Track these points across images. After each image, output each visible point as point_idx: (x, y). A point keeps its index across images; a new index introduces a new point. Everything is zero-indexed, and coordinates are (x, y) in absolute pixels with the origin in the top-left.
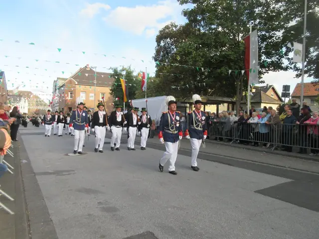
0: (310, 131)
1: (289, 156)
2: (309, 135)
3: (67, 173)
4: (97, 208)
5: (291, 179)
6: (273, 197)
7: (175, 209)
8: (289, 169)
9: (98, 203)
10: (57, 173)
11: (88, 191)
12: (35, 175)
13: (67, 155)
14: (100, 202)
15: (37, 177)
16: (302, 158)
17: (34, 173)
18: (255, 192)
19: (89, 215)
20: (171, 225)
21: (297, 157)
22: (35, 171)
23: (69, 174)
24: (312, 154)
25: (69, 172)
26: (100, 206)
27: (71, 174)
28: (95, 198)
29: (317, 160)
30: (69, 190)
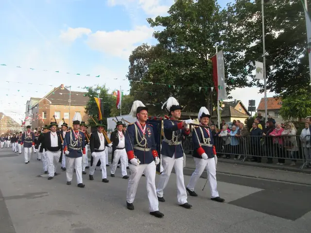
0: (276, 141)
2: (275, 144)
3: (39, 195)
4: (70, 230)
5: (261, 188)
6: (245, 207)
7: (152, 226)
8: (259, 179)
9: (72, 225)
10: (29, 196)
11: (60, 213)
12: (4, 200)
13: (39, 176)
14: (74, 224)
15: (7, 201)
16: (270, 168)
17: (3, 197)
21: (265, 167)
22: (5, 195)
23: (40, 197)
24: (278, 164)
25: (41, 194)
26: (74, 228)
27: (43, 196)
28: (68, 220)
29: (283, 169)
30: (41, 213)
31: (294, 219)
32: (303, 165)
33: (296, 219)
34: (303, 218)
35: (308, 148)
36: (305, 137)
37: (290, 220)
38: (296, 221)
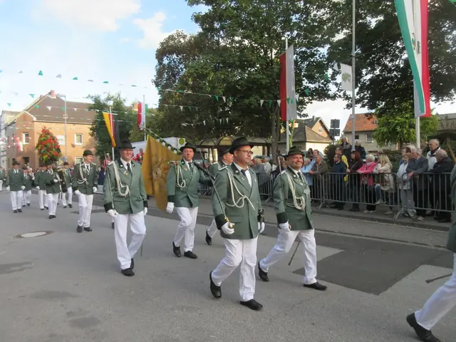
0: (365, 181)
1: (340, 215)
2: (363, 185)
3: (17, 268)
4: (65, 322)
5: (340, 249)
7: (184, 310)
8: (339, 234)
9: (68, 314)
11: (51, 296)
13: (19, 236)
14: (71, 312)
16: (354, 217)
18: (294, 272)
19: (52, 336)
20: (178, 335)
21: (349, 217)
23: (20, 270)
24: (367, 211)
25: (20, 266)
26: (70, 319)
27: (24, 269)
28: (62, 305)
29: (372, 219)
30: (20, 297)
31: (377, 293)
32: (399, 213)
33: (380, 292)
34: (389, 291)
35: (405, 191)
36: (403, 175)
37: (372, 295)
38: (381, 294)
